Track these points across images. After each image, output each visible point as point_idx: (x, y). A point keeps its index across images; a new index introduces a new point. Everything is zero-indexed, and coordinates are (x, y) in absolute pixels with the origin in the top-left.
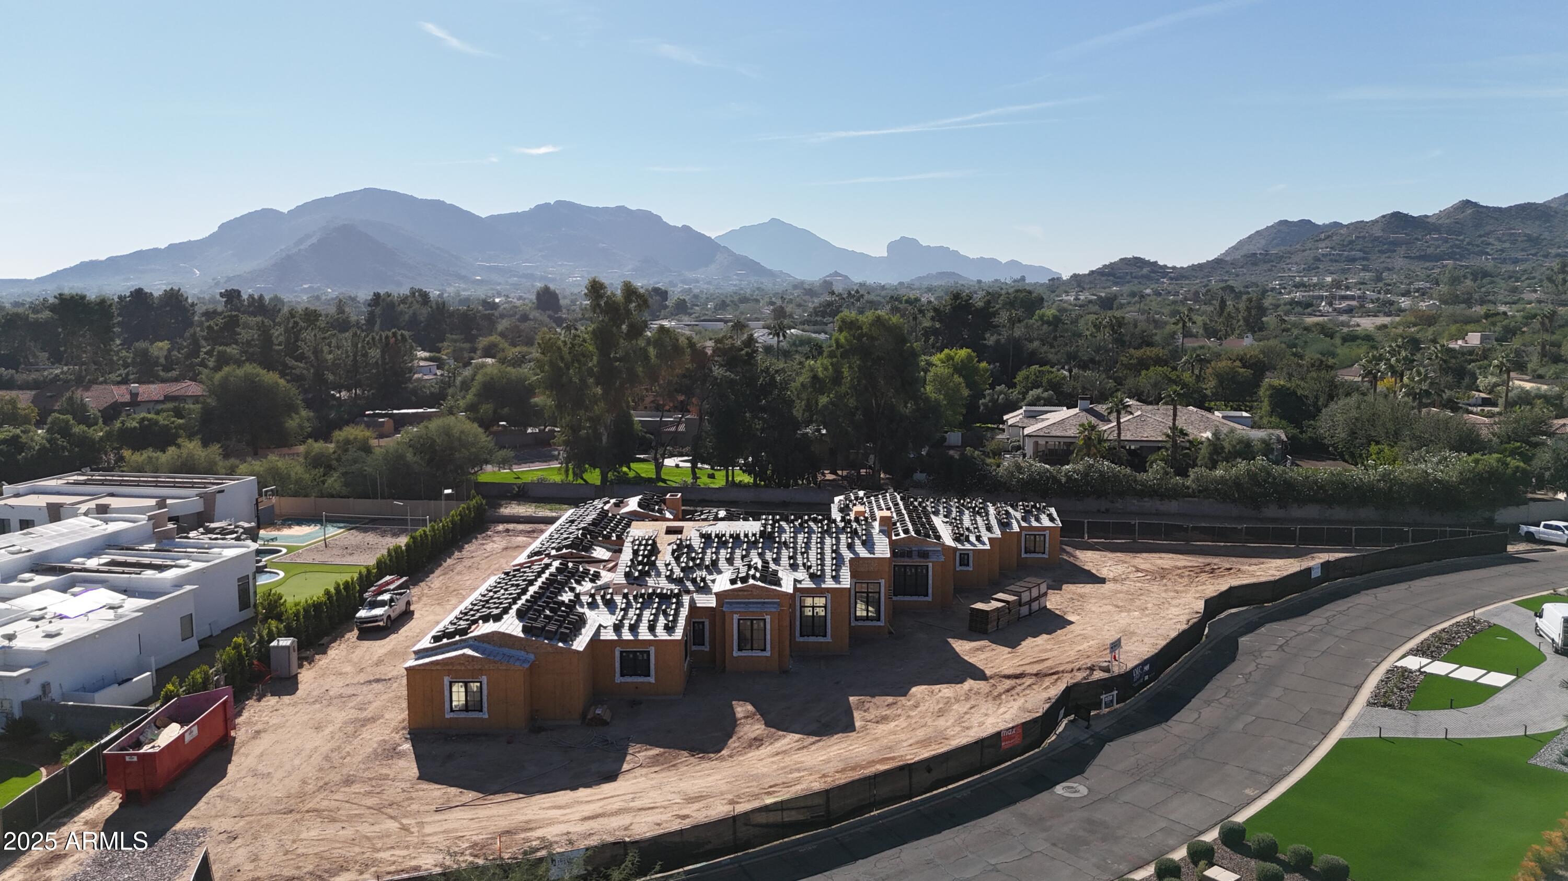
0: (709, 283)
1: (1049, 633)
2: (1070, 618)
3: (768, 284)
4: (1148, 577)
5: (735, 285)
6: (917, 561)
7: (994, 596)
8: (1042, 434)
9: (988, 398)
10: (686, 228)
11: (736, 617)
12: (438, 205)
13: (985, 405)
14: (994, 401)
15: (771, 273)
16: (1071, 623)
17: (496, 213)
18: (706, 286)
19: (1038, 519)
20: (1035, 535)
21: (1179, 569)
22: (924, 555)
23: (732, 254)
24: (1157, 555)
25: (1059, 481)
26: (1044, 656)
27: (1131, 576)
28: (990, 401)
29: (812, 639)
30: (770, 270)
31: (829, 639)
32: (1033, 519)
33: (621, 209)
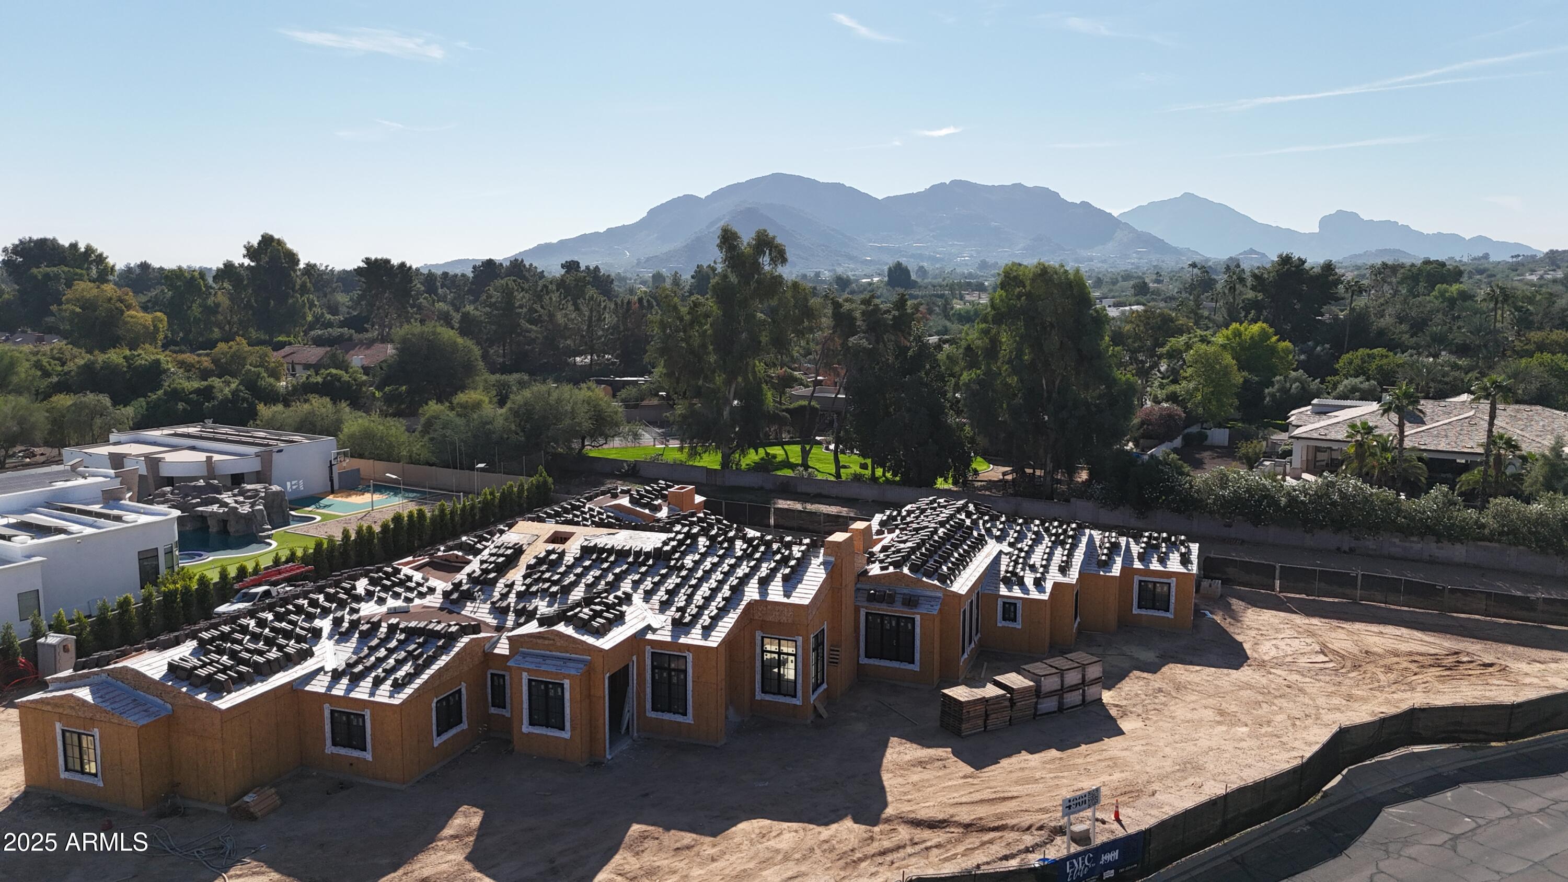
0: (1104, 261)
1: (1061, 749)
2: (1124, 725)
3: (1169, 263)
4: (1331, 665)
5: (1133, 264)
6: (898, 610)
7: (997, 678)
8: (1315, 435)
9: (1276, 386)
10: (1085, 205)
11: (525, 676)
12: (838, 187)
13: (1273, 395)
14: (1285, 391)
15: (1176, 251)
16: (1120, 732)
17: (892, 194)
18: (1100, 265)
19: (1163, 561)
20: (1155, 583)
21: (1397, 655)
22: (911, 602)
23: (1133, 230)
24: (1375, 628)
25: (1276, 503)
26: (1015, 790)
27: (1303, 660)
28: (1279, 391)
29: (667, 716)
30: (1175, 248)
31: (689, 719)
32: (1155, 560)
33: (1018, 187)
